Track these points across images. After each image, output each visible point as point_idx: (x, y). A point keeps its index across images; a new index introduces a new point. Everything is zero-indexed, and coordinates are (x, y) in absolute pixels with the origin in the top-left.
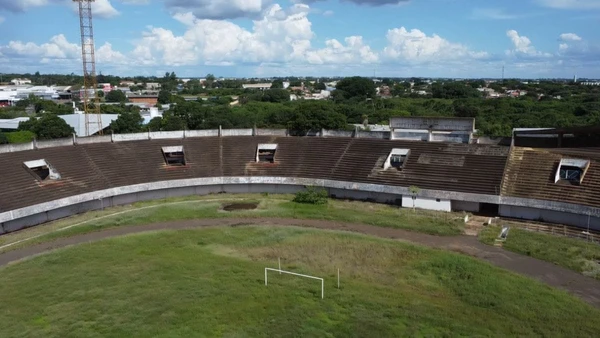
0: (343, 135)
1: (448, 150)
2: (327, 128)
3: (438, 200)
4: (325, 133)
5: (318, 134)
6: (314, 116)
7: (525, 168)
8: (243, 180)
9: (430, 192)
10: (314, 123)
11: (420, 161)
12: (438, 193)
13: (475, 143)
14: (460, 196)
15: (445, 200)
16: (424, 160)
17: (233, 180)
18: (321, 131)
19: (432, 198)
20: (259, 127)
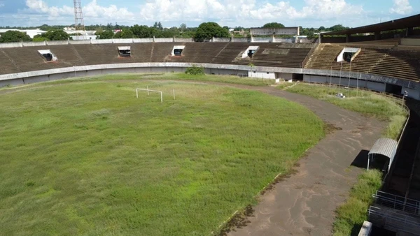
0: (224, 40)
1: (282, 46)
2: (216, 37)
3: (268, 73)
4: (215, 40)
5: (211, 41)
6: (208, 29)
7: (323, 55)
8: (161, 64)
9: (263, 68)
10: (208, 34)
11: (263, 53)
12: (268, 69)
13: (299, 43)
14: (280, 70)
15: (272, 72)
16: (265, 52)
17: (156, 64)
18: (212, 38)
19: (264, 72)
20: (177, 37)
